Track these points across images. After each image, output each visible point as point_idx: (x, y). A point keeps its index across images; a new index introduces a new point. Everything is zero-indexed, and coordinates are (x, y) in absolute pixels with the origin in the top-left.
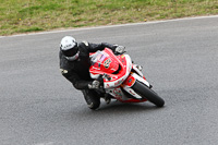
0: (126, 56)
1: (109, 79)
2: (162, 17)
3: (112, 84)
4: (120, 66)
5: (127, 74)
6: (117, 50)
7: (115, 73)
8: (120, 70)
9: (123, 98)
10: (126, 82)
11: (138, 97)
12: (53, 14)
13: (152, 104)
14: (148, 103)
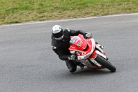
0: (92, 40)
1: (81, 54)
2: (95, 15)
3: (82, 57)
4: (88, 46)
5: (92, 51)
6: (87, 35)
7: (85, 50)
8: (87, 49)
9: (90, 66)
10: (91, 56)
11: (99, 65)
12: (26, 12)
13: (109, 70)
14: (106, 69)
